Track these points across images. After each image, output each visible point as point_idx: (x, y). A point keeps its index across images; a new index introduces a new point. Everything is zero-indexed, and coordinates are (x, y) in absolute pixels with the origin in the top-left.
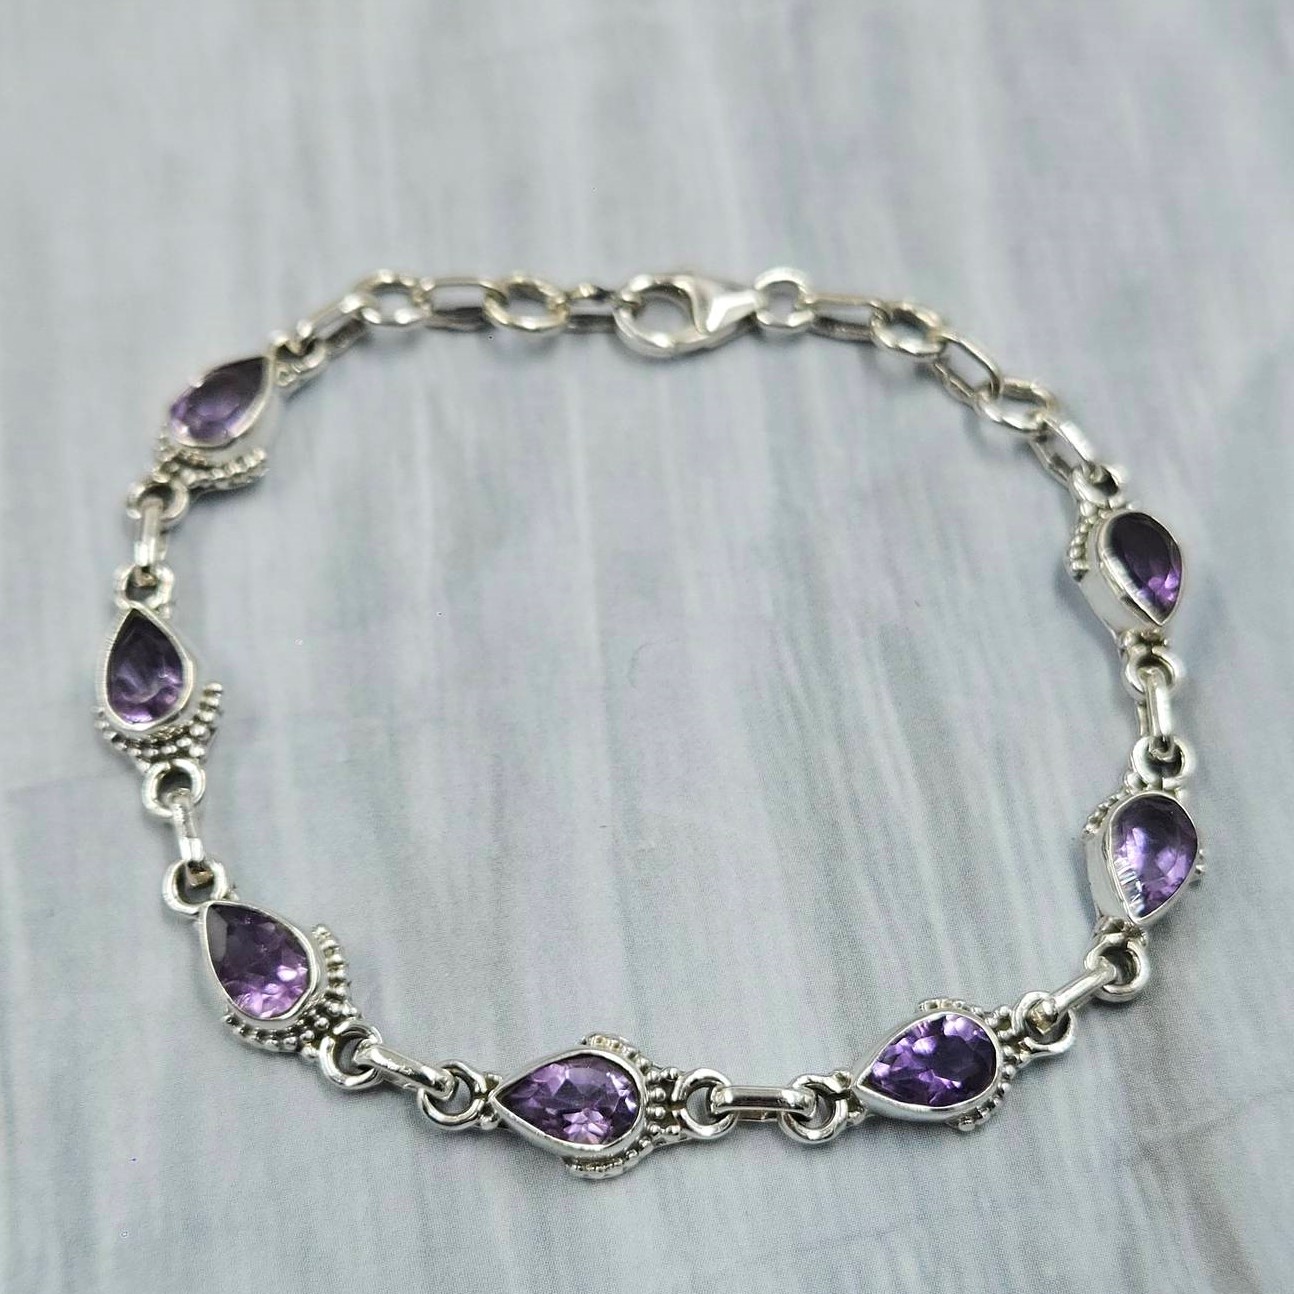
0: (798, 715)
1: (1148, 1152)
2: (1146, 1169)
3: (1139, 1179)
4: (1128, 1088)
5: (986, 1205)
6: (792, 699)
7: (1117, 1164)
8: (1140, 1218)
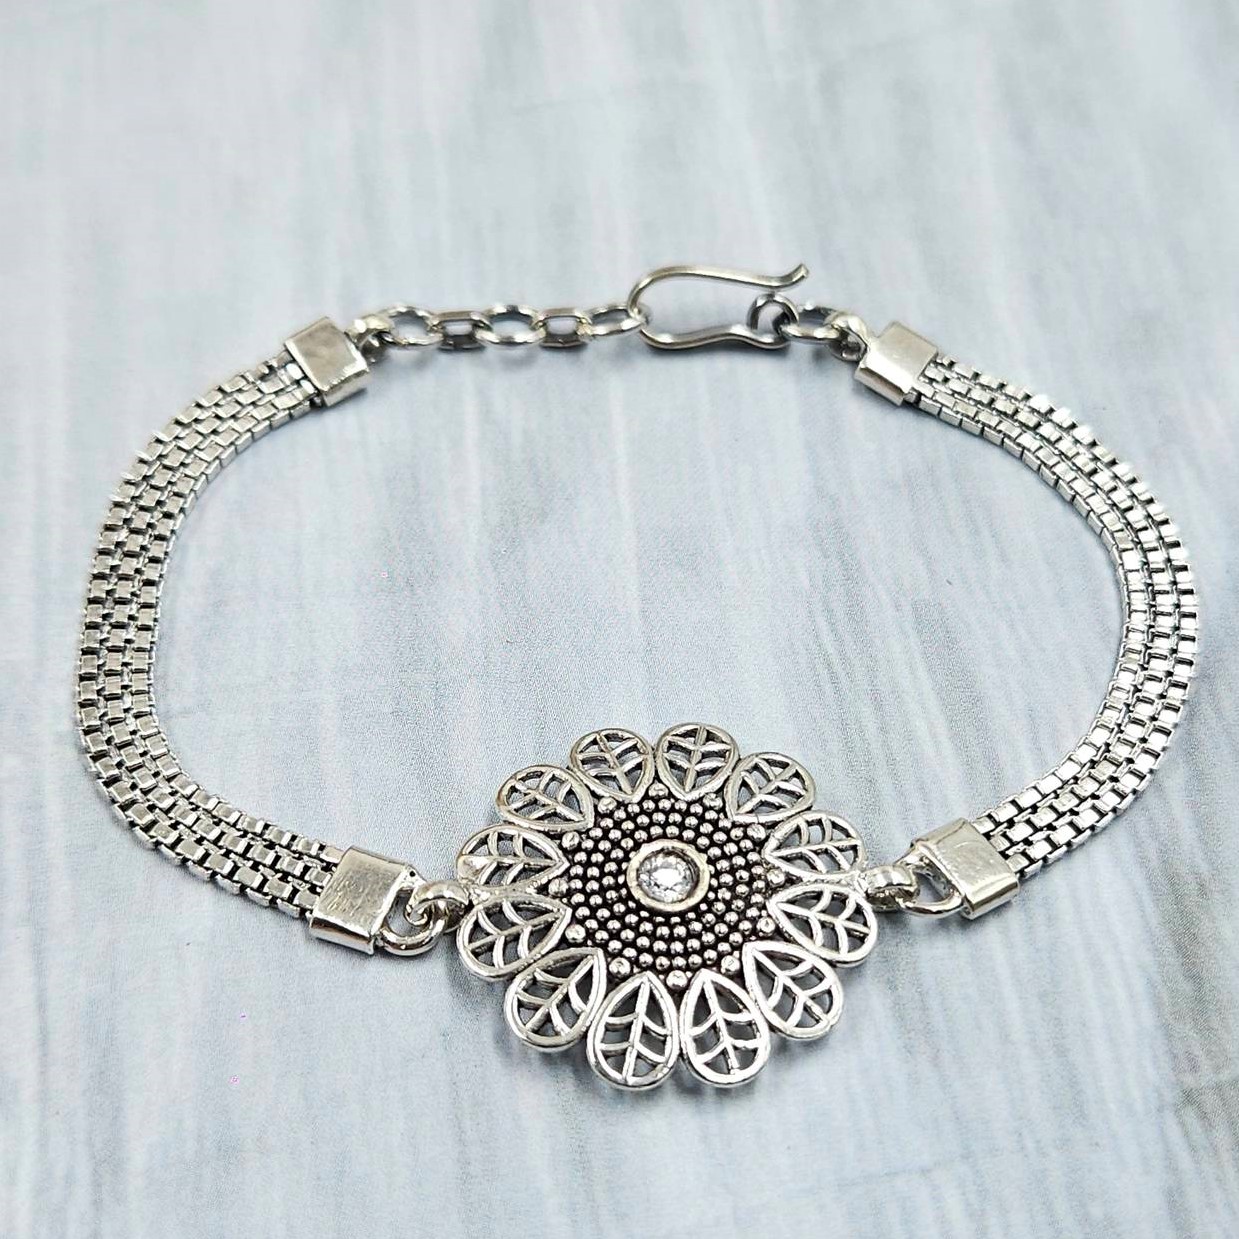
0: (834, 679)
1: (1189, 1097)
2: (1190, 1115)
3: (1182, 1124)
4: (1169, 1036)
5: (1030, 1145)
6: (829, 665)
7: (1160, 1110)
8: (1185, 1161)
